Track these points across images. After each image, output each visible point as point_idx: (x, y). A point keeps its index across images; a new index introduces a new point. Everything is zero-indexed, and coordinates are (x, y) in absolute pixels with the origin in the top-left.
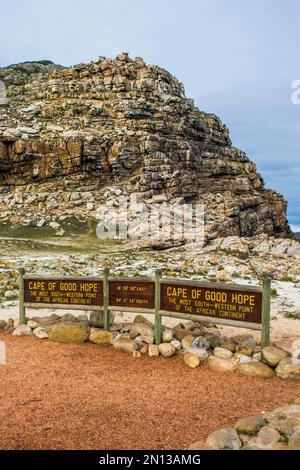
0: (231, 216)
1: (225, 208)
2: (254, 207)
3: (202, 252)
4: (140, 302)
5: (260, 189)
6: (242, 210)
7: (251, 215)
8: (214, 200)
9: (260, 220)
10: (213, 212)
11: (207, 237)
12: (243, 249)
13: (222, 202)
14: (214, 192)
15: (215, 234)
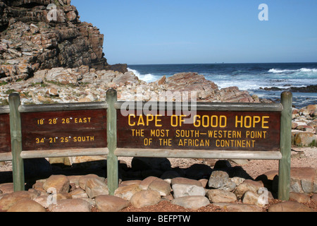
0: (49, 48)
1: (41, 40)
2: (71, 39)
3: (27, 85)
4: (80, 139)
5: (75, 22)
6: (59, 42)
7: (70, 48)
8: (29, 31)
9: (78, 52)
10: (29, 43)
11: (28, 68)
12: (72, 80)
13: (38, 32)
14: (28, 21)
15: (36, 65)
